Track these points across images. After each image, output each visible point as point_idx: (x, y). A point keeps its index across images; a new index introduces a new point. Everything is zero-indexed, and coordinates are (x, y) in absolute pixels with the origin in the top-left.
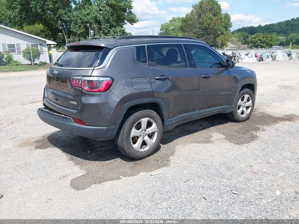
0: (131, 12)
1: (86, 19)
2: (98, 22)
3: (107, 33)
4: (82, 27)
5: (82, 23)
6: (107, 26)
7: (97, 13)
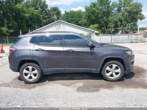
0: (140, 14)
1: (115, 20)
2: (121, 21)
3: (125, 26)
4: (113, 24)
5: (114, 22)
6: (125, 23)
7: (120, 17)
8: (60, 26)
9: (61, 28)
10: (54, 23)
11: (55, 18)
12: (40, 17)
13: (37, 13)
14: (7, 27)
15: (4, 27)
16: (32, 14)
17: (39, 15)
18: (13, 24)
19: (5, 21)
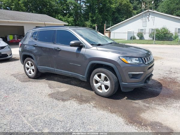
8: (148, 18)
9: (149, 21)
10: (140, 15)
11: (143, 7)
12: (130, 7)
13: (126, 2)
14: (91, 21)
15: (88, 21)
16: (121, 4)
17: (129, 5)
18: (97, 17)
19: (90, 14)
